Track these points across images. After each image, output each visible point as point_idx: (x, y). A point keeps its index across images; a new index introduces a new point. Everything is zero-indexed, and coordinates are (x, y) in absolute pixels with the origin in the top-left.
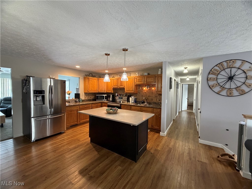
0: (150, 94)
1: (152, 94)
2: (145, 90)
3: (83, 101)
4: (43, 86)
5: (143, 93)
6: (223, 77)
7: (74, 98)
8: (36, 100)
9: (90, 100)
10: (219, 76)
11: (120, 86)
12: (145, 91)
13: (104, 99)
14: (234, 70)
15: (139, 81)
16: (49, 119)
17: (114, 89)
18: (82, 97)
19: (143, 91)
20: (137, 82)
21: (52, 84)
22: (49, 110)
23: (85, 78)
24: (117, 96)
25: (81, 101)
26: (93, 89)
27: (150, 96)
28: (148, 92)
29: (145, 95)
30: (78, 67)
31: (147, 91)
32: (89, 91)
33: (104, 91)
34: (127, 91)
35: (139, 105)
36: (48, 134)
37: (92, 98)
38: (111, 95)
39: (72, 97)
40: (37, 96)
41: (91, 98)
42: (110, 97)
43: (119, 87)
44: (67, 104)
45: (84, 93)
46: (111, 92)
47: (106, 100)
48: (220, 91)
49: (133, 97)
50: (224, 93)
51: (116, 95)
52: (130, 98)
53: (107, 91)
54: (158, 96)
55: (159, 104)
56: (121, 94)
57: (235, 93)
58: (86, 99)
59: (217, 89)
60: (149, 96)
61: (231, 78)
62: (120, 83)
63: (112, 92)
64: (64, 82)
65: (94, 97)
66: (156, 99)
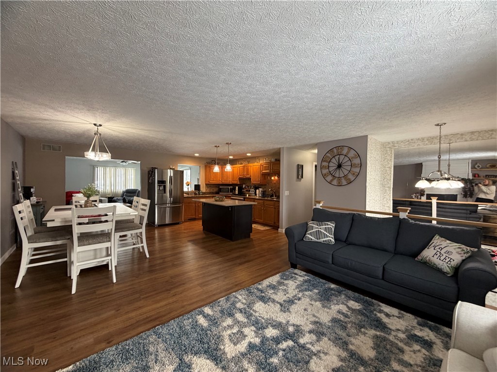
3: (204, 193)
4: (164, 177)
5: (272, 183)
6: (333, 165)
7: (194, 190)
8: (159, 189)
9: (213, 192)
10: (331, 164)
11: (246, 175)
13: (229, 192)
14: (342, 157)
15: (266, 168)
16: (168, 207)
17: (240, 179)
18: (203, 189)
20: (264, 170)
21: (172, 175)
22: (168, 199)
23: (206, 166)
24: (245, 188)
25: (201, 193)
26: (215, 180)
30: (197, 155)
32: (210, 182)
33: (229, 182)
34: (253, 181)
35: (266, 198)
36: (167, 222)
37: (215, 191)
38: (237, 187)
39: (191, 188)
40: (160, 186)
41: (213, 190)
42: (235, 189)
43: (245, 177)
44: (185, 195)
45: (206, 184)
46: (237, 183)
48: (332, 181)
49: (260, 189)
50: (335, 182)
51: (244, 187)
52: (257, 190)
53: (232, 182)
57: (344, 182)
58: (208, 191)
59: (329, 178)
60: (278, 188)
61: (339, 166)
63: (239, 183)
64: (182, 172)
65: (217, 189)
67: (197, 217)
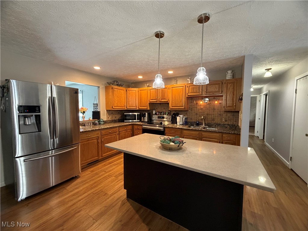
0: (210, 111)
1: (214, 111)
2: (200, 106)
3: (105, 122)
5: (198, 109)
7: (91, 119)
8: (25, 124)
9: (115, 120)
11: (162, 99)
12: (202, 107)
13: (136, 120)
15: (194, 91)
16: (52, 156)
17: (151, 104)
18: (104, 117)
19: (199, 106)
20: (190, 93)
22: (51, 141)
23: (107, 88)
24: (156, 114)
25: (102, 123)
26: (119, 105)
27: (210, 115)
28: (206, 107)
29: (202, 113)
30: (97, 68)
31: (204, 106)
32: (114, 107)
33: (135, 108)
34: (172, 107)
35: (192, 128)
37: (117, 118)
38: (146, 114)
39: (89, 116)
41: (115, 117)
42: (144, 116)
43: (160, 102)
44: (82, 129)
45: (107, 110)
46: (147, 108)
47: (139, 121)
49: (181, 116)
51: (154, 112)
52: (178, 118)
53: (140, 108)
54: (224, 113)
55: (226, 126)
56: (162, 111)
58: (110, 119)
60: (208, 114)
62: (160, 96)
63: (149, 109)
64: (76, 92)
65: (120, 116)
66: (221, 119)
67: (101, 158)
